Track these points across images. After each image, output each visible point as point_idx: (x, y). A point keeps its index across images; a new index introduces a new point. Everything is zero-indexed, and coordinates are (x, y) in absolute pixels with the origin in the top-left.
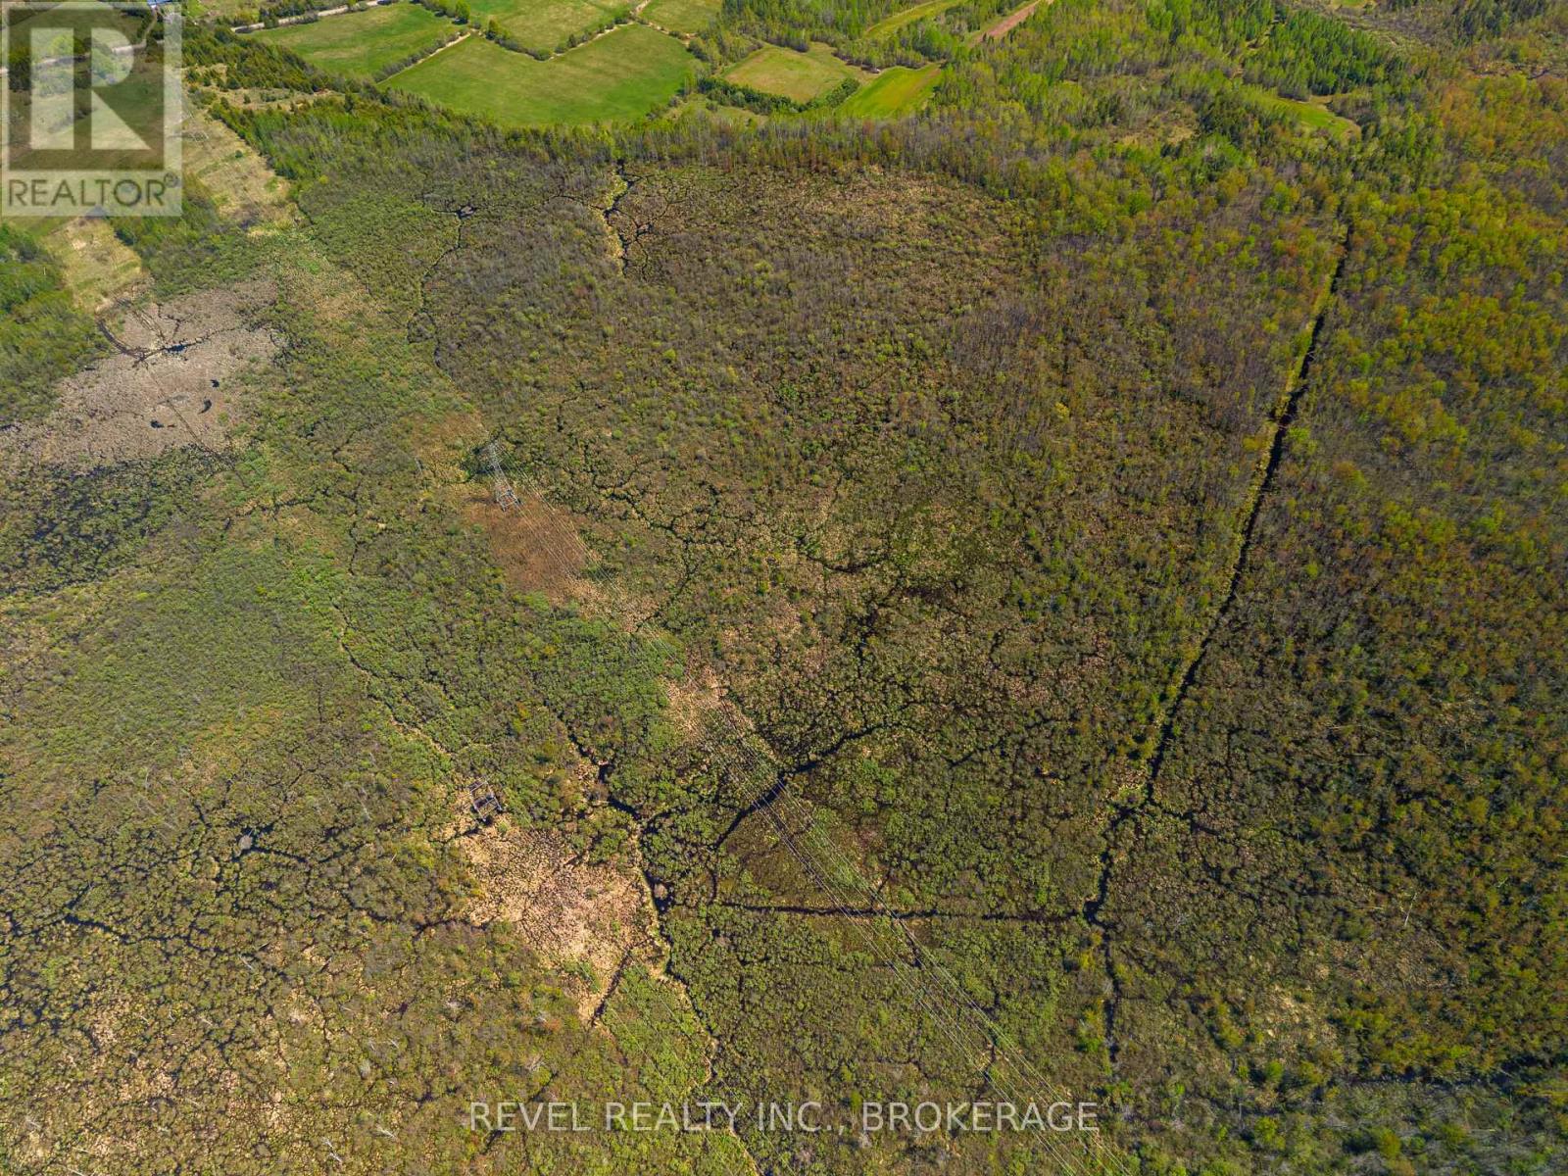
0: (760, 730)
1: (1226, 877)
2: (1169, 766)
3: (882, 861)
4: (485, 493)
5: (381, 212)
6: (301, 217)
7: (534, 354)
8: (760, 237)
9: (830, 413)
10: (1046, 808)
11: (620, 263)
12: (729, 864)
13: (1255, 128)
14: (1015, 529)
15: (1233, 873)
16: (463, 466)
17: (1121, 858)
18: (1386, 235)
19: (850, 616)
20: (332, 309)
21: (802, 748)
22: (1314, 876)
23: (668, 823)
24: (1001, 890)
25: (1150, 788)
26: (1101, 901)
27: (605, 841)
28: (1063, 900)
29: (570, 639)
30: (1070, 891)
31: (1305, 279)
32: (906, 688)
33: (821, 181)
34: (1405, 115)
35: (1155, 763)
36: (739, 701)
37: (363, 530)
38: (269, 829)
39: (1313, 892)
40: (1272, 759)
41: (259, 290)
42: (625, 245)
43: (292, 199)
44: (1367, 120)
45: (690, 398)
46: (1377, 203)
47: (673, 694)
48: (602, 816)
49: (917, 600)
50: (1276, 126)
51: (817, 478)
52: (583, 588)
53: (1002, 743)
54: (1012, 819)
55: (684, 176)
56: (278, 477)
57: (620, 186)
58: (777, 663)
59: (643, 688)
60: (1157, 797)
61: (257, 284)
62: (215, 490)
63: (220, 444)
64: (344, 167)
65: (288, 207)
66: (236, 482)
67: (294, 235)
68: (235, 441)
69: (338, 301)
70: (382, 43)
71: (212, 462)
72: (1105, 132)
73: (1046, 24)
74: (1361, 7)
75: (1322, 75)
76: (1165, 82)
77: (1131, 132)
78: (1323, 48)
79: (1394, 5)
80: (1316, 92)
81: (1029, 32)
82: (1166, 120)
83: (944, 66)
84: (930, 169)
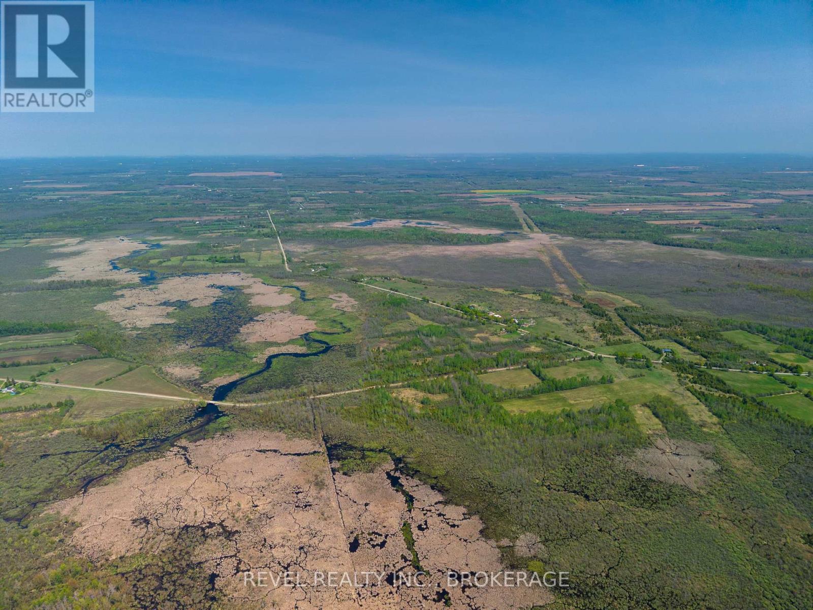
5: (759, 440)
6: (724, 431)
16: (802, 538)
20: (739, 464)
37: (756, 540)
41: (710, 448)
43: (719, 424)
56: (718, 508)
61: (707, 446)
62: (695, 503)
63: (696, 490)
64: (743, 420)
65: (718, 426)
66: (703, 504)
67: (721, 435)
68: (701, 491)
69: (741, 462)
70: (755, 385)
71: (692, 493)
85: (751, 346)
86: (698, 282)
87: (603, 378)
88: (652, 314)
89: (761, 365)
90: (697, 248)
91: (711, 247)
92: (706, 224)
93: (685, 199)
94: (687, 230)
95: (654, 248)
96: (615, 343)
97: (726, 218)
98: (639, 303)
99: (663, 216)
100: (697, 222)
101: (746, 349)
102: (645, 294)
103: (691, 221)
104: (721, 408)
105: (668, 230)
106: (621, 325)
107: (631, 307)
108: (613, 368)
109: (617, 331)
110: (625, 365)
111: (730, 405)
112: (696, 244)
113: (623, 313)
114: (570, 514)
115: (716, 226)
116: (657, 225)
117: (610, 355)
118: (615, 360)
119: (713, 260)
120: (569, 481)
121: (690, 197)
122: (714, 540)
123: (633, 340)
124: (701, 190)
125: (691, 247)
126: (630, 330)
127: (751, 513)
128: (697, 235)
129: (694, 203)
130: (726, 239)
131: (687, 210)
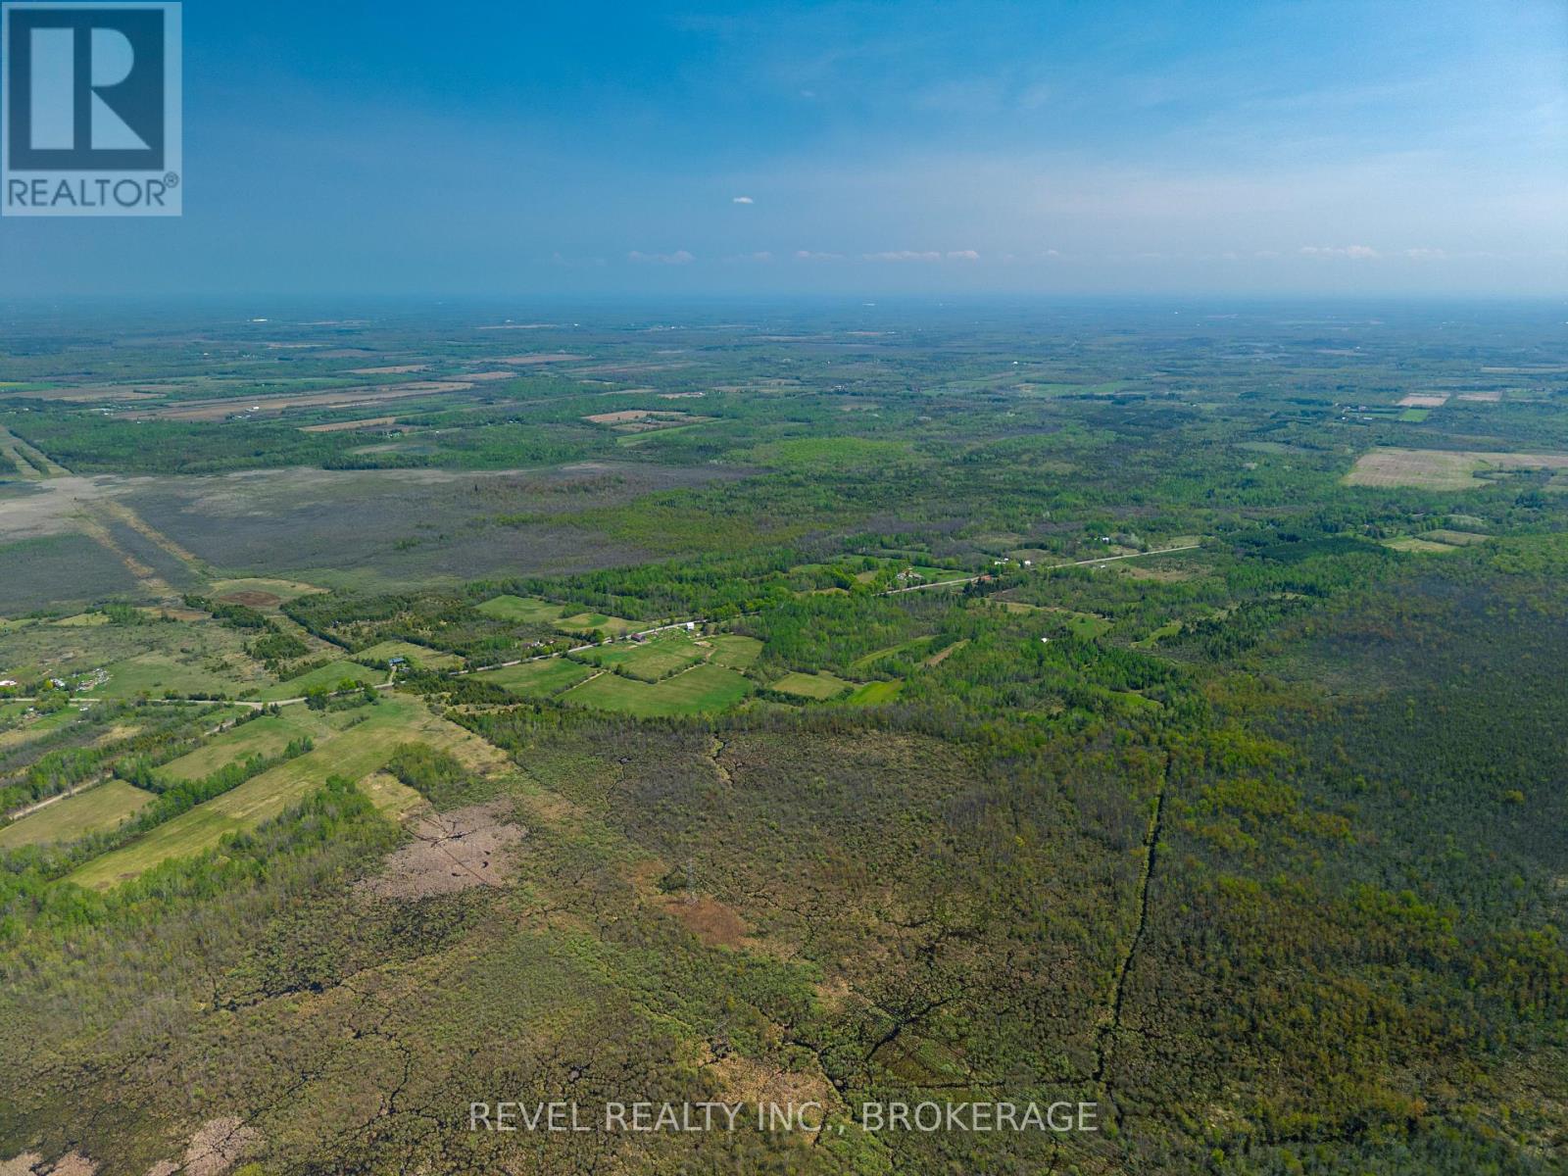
0: (878, 1005)
1: (1171, 1057)
2: (1125, 1006)
3: (968, 1061)
4: (675, 899)
5: (571, 763)
6: (518, 768)
7: (690, 827)
8: (813, 765)
9: (879, 850)
10: (1059, 1031)
11: (730, 783)
12: (877, 1067)
13: (1100, 704)
14: (1007, 902)
15: (1175, 1055)
16: (658, 886)
17: (1108, 1052)
18: (1188, 752)
19: (919, 948)
20: (552, 813)
21: (906, 1011)
22: (1221, 1054)
23: (834, 1051)
24: (1042, 1069)
25: (1116, 1018)
26: (1101, 1071)
27: (798, 1060)
28: (1079, 1072)
29: (748, 966)
30: (1083, 1069)
31: (1147, 774)
32: (961, 980)
33: (843, 738)
34: (1187, 696)
35: (1117, 1007)
36: (861, 992)
37: (603, 921)
38: (588, 1067)
39: (1223, 1060)
40: (1184, 1001)
41: (505, 806)
42: (730, 773)
43: (509, 759)
44: (1166, 701)
45: (791, 845)
46: (1180, 738)
47: (819, 990)
48: (791, 1049)
49: (957, 938)
50: (1112, 703)
51: (880, 881)
52: (749, 943)
53: (1025, 1003)
54: (1040, 1038)
55: (759, 739)
56: (541, 897)
57: (719, 745)
58: (880, 972)
59: (801, 987)
60: (1122, 1022)
61: (500, 802)
62: (504, 905)
63: (500, 883)
64: (542, 741)
65: (509, 763)
66: (516, 901)
67: (516, 777)
68: (510, 881)
69: (555, 808)
70: (547, 678)
71: (496, 892)
72: (1010, 710)
73: (962, 658)
74: (1149, 647)
75: (1134, 679)
76: (1041, 685)
77: (1026, 709)
78: (1131, 666)
79: (1168, 645)
80: (1133, 688)
81: (952, 661)
82: (1046, 704)
83: (904, 680)
84: (908, 730)
85: (527, 618)
86: (418, 527)
87: (291, 747)
88: (353, 601)
89: (548, 644)
90: (401, 467)
91: (423, 463)
92: (407, 423)
93: (359, 381)
94: (378, 438)
95: (327, 478)
96: (298, 673)
97: (437, 409)
98: (325, 585)
99: (328, 416)
100: (390, 421)
101: (519, 625)
102: (333, 566)
103: (380, 421)
104: (507, 732)
105: (344, 440)
106: (301, 634)
107: (312, 596)
108: (304, 720)
109: (296, 649)
110: (328, 709)
111: (518, 723)
112: (399, 462)
113: (299, 611)
114: (289, 1036)
115: (423, 425)
116: (322, 434)
117: (294, 697)
118: (306, 706)
119: (435, 484)
120: (272, 973)
121: (368, 377)
122: (547, 952)
123: (330, 657)
124: (384, 363)
125: (391, 467)
126: (320, 641)
127: (587, 883)
128: (398, 445)
129: (378, 388)
130: (447, 445)
131: (368, 400)
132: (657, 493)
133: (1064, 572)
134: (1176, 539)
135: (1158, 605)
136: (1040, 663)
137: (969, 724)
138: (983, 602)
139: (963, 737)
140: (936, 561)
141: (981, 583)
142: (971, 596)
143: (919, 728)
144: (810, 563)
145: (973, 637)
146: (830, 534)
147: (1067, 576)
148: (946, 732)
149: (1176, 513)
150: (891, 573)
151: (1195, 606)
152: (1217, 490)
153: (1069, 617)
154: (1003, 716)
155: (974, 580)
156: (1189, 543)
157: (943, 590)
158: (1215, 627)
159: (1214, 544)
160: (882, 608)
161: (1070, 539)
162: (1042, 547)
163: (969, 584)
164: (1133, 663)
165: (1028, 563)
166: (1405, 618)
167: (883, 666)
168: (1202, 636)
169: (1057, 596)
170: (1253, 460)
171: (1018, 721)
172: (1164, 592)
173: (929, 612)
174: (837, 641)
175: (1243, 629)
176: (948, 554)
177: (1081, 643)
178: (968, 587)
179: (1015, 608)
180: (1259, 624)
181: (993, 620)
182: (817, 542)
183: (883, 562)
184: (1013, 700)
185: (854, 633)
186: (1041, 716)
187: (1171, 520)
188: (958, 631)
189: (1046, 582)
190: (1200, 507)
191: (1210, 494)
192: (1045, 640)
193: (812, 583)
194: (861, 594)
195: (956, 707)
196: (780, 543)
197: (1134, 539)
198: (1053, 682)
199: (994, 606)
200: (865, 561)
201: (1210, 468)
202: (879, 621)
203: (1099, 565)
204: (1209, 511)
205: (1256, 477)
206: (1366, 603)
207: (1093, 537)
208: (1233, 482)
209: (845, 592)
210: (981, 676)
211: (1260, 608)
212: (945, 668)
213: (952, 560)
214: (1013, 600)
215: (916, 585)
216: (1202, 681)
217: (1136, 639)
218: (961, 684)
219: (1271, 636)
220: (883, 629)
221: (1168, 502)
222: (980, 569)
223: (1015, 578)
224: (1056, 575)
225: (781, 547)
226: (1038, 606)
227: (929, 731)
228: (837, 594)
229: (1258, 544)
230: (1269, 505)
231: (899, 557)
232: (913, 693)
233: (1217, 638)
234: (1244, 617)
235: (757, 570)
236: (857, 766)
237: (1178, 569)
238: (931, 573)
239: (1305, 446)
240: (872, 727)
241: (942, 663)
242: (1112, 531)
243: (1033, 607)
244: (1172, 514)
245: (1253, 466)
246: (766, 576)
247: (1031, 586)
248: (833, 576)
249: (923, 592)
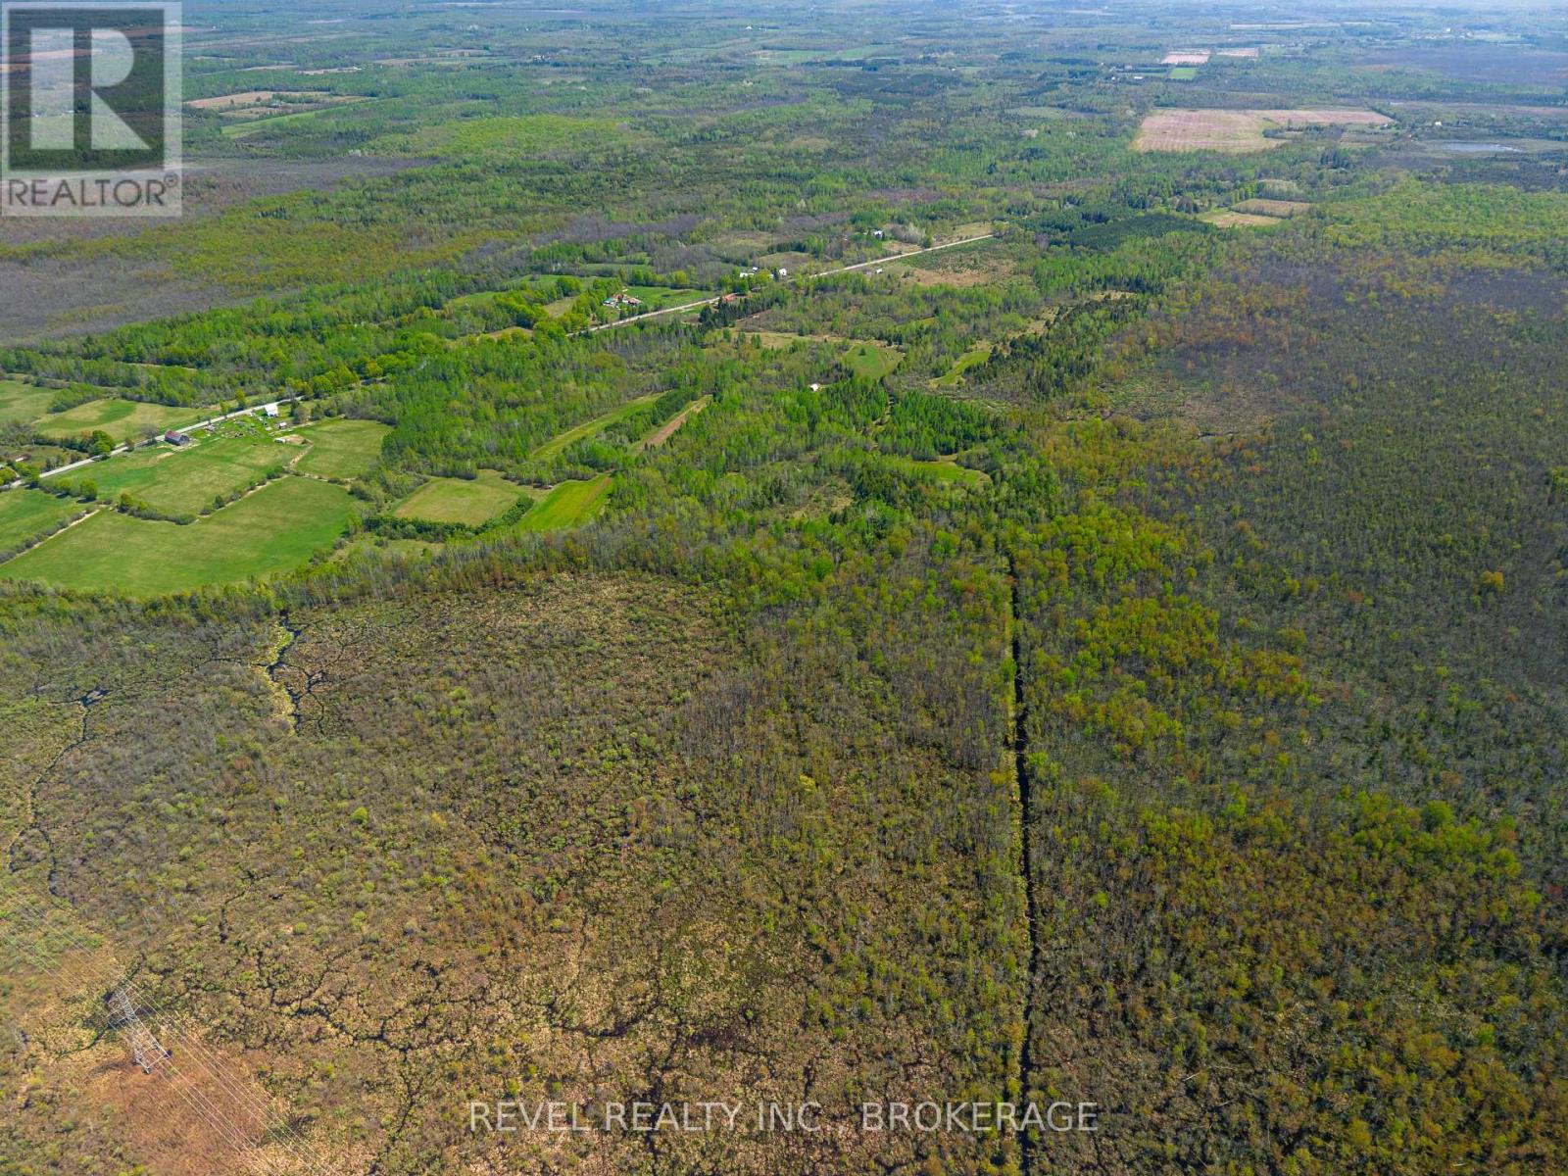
13: (902, 488)
18: (1043, 560)
50: (918, 482)
72: (774, 511)
73: (700, 430)
74: (954, 384)
75: (943, 438)
76: (816, 463)
77: (799, 507)
78: (937, 419)
79: (979, 379)
80: (942, 453)
81: (685, 437)
82: (826, 494)
83: (613, 475)
84: (619, 567)
132: (261, 200)
133: (831, 283)
134: (962, 228)
135: (957, 321)
136: (812, 425)
137: (715, 549)
138: (727, 336)
139: (705, 572)
140: (659, 278)
141: (722, 306)
142: (710, 326)
143: (637, 562)
144: (480, 290)
145: (716, 392)
146: (511, 245)
147: (835, 288)
148: (678, 566)
149: (956, 193)
150: (596, 301)
151: (1005, 318)
152: (999, 165)
153: (843, 348)
154: (764, 525)
155: (714, 301)
156: (980, 232)
157: (671, 319)
158: (1034, 347)
159: (1010, 232)
160: (581, 355)
161: (833, 235)
162: (800, 248)
163: (706, 309)
164: (938, 414)
165: (783, 272)
166: (1257, 314)
167: (581, 455)
168: (1021, 361)
169: (826, 318)
170: (1031, 126)
171: (788, 530)
172: (963, 302)
173: (651, 357)
174: (506, 418)
175: (1070, 347)
176: (677, 266)
177: (865, 389)
178: (705, 313)
179: (773, 341)
180: (1090, 339)
181: (742, 362)
182: (490, 259)
183: (585, 284)
184: (778, 493)
185: (536, 400)
186: (818, 519)
187: (953, 203)
188: (694, 383)
189: (810, 298)
190: (983, 185)
191: (991, 169)
192: (815, 387)
193: (478, 322)
194: (551, 336)
195: (694, 519)
196: (436, 264)
197: (913, 230)
198: (834, 455)
199: (742, 339)
200: (559, 283)
201: (986, 138)
202: (577, 377)
203: (872, 269)
204: (995, 189)
205: (1039, 145)
206: (1207, 298)
207: (861, 230)
208: (1015, 153)
209: (527, 333)
210: (729, 456)
211: (1085, 314)
212: (675, 449)
213: (681, 274)
214: (767, 328)
215: (633, 315)
216: (1037, 433)
217: (936, 373)
218: (699, 476)
219: (1108, 354)
220: (582, 390)
221: (945, 181)
222: (721, 285)
223: (768, 295)
224: (822, 288)
225: (436, 270)
226: (801, 335)
227: (651, 565)
228: (515, 338)
229: (1063, 230)
230: (1061, 180)
231: (609, 274)
232: (627, 499)
233: (1041, 364)
234: (1069, 329)
235: (394, 307)
236: (531, 652)
237: (972, 268)
238: (655, 295)
239: (1082, 110)
240: (560, 570)
241: (670, 441)
242: (883, 221)
243: (795, 337)
244: (953, 197)
245: (1034, 133)
246: (405, 317)
247: (789, 302)
248: (509, 309)
249: (641, 326)
